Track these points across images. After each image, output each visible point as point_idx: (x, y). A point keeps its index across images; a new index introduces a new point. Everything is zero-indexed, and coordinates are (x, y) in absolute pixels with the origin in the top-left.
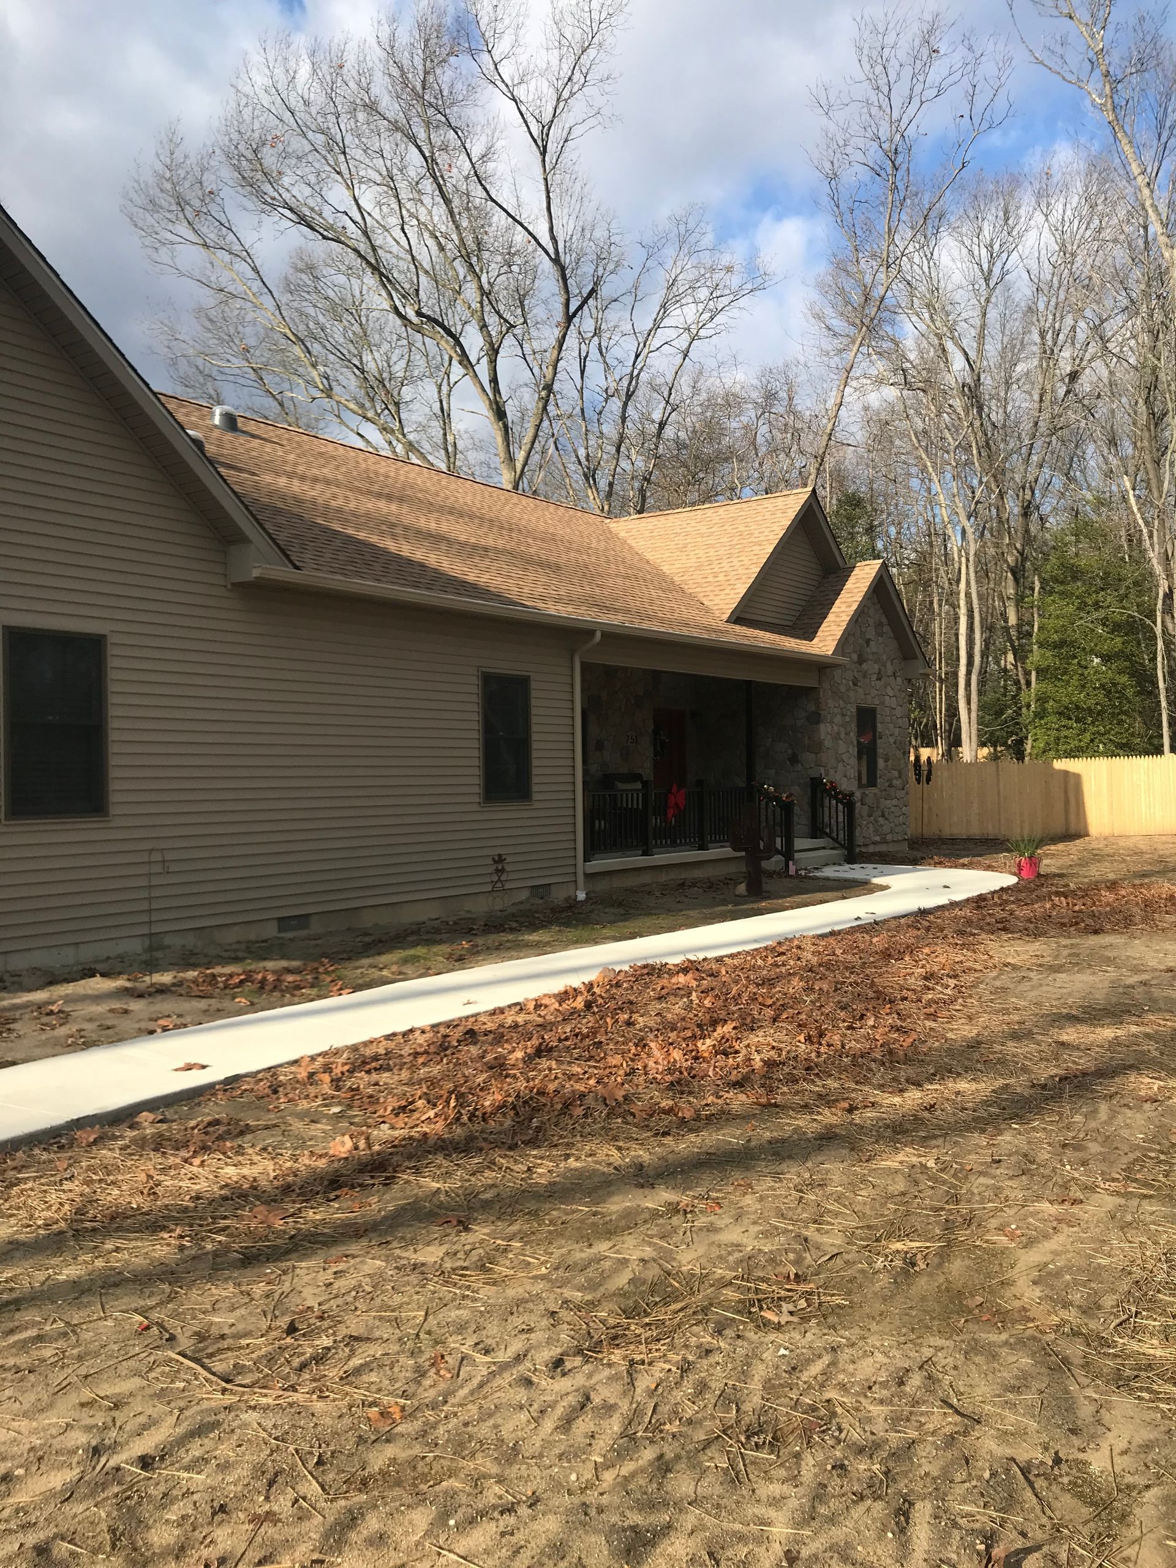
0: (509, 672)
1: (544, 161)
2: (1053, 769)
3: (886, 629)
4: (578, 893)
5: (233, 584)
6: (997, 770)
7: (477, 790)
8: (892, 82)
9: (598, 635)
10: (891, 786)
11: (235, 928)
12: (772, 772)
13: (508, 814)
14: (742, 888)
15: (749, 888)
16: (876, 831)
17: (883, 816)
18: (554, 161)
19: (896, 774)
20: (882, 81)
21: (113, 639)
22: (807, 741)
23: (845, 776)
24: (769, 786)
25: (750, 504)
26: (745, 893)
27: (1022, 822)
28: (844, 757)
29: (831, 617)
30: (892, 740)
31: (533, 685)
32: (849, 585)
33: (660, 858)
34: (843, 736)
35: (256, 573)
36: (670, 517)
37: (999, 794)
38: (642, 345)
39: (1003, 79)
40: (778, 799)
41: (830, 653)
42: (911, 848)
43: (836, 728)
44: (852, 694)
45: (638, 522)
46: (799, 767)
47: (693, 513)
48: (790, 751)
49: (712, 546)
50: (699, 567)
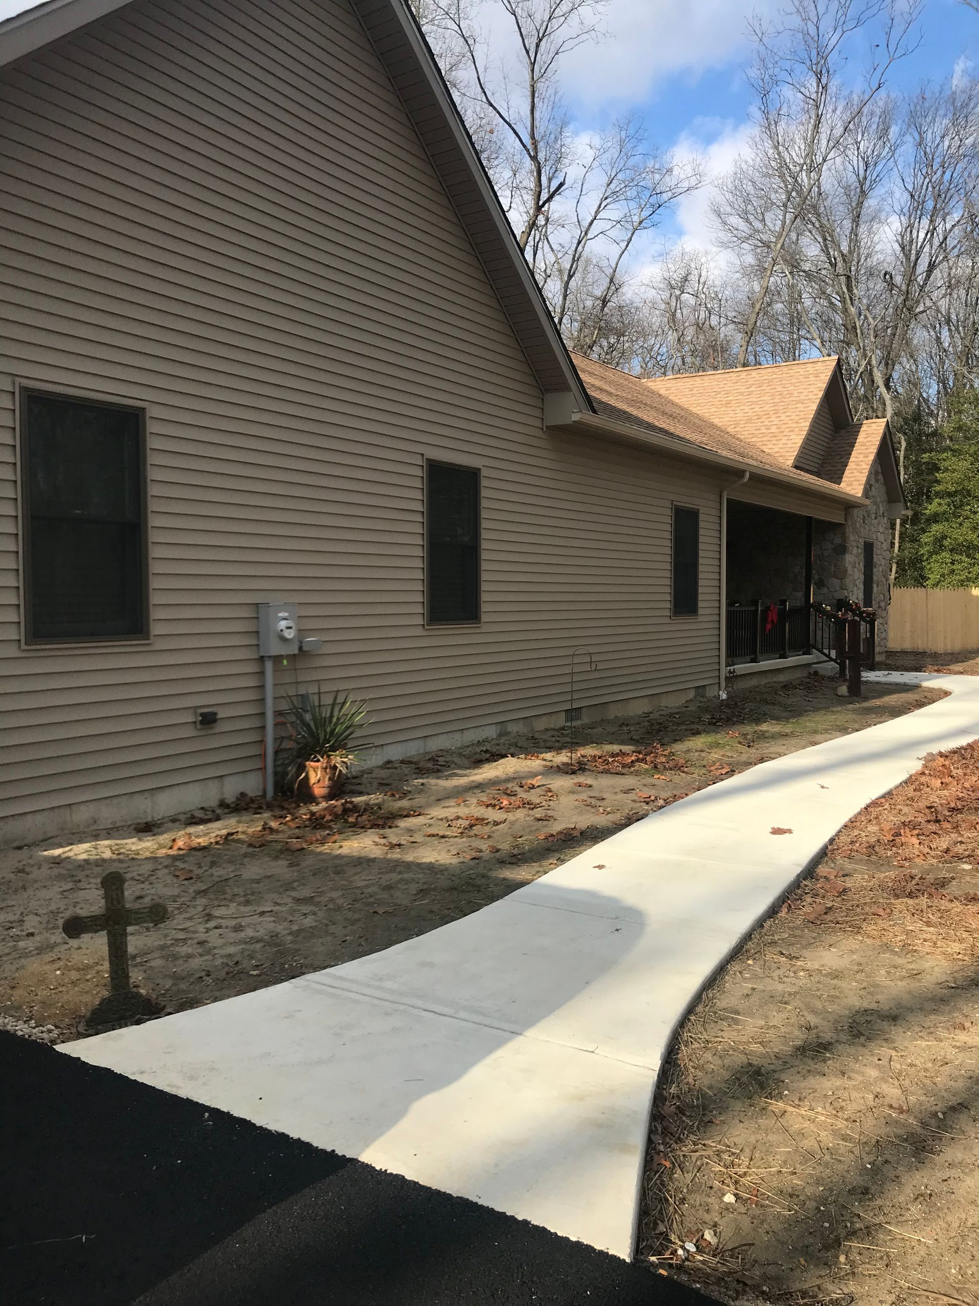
0: (687, 505)
1: (533, 70)
2: (972, 596)
3: (880, 477)
4: (721, 693)
5: (547, 427)
6: (927, 596)
7: (668, 605)
8: (821, 13)
9: (747, 475)
10: (879, 607)
11: (544, 718)
13: (685, 625)
14: (843, 690)
15: (850, 689)
18: (543, 71)
19: (882, 597)
20: (813, 14)
21: (484, 472)
22: (833, 568)
23: (857, 596)
24: (827, 605)
25: (781, 368)
26: (847, 694)
27: (945, 638)
28: (857, 581)
29: (851, 465)
31: (701, 517)
32: (861, 438)
33: (766, 665)
34: (857, 565)
35: (576, 417)
36: (706, 378)
37: (927, 615)
38: (583, 233)
39: (914, 16)
40: (835, 617)
41: (860, 495)
42: (888, 657)
43: (853, 558)
44: (862, 530)
45: (674, 382)
46: (825, 590)
47: (726, 375)
48: (817, 577)
49: (755, 403)
50: (749, 421)
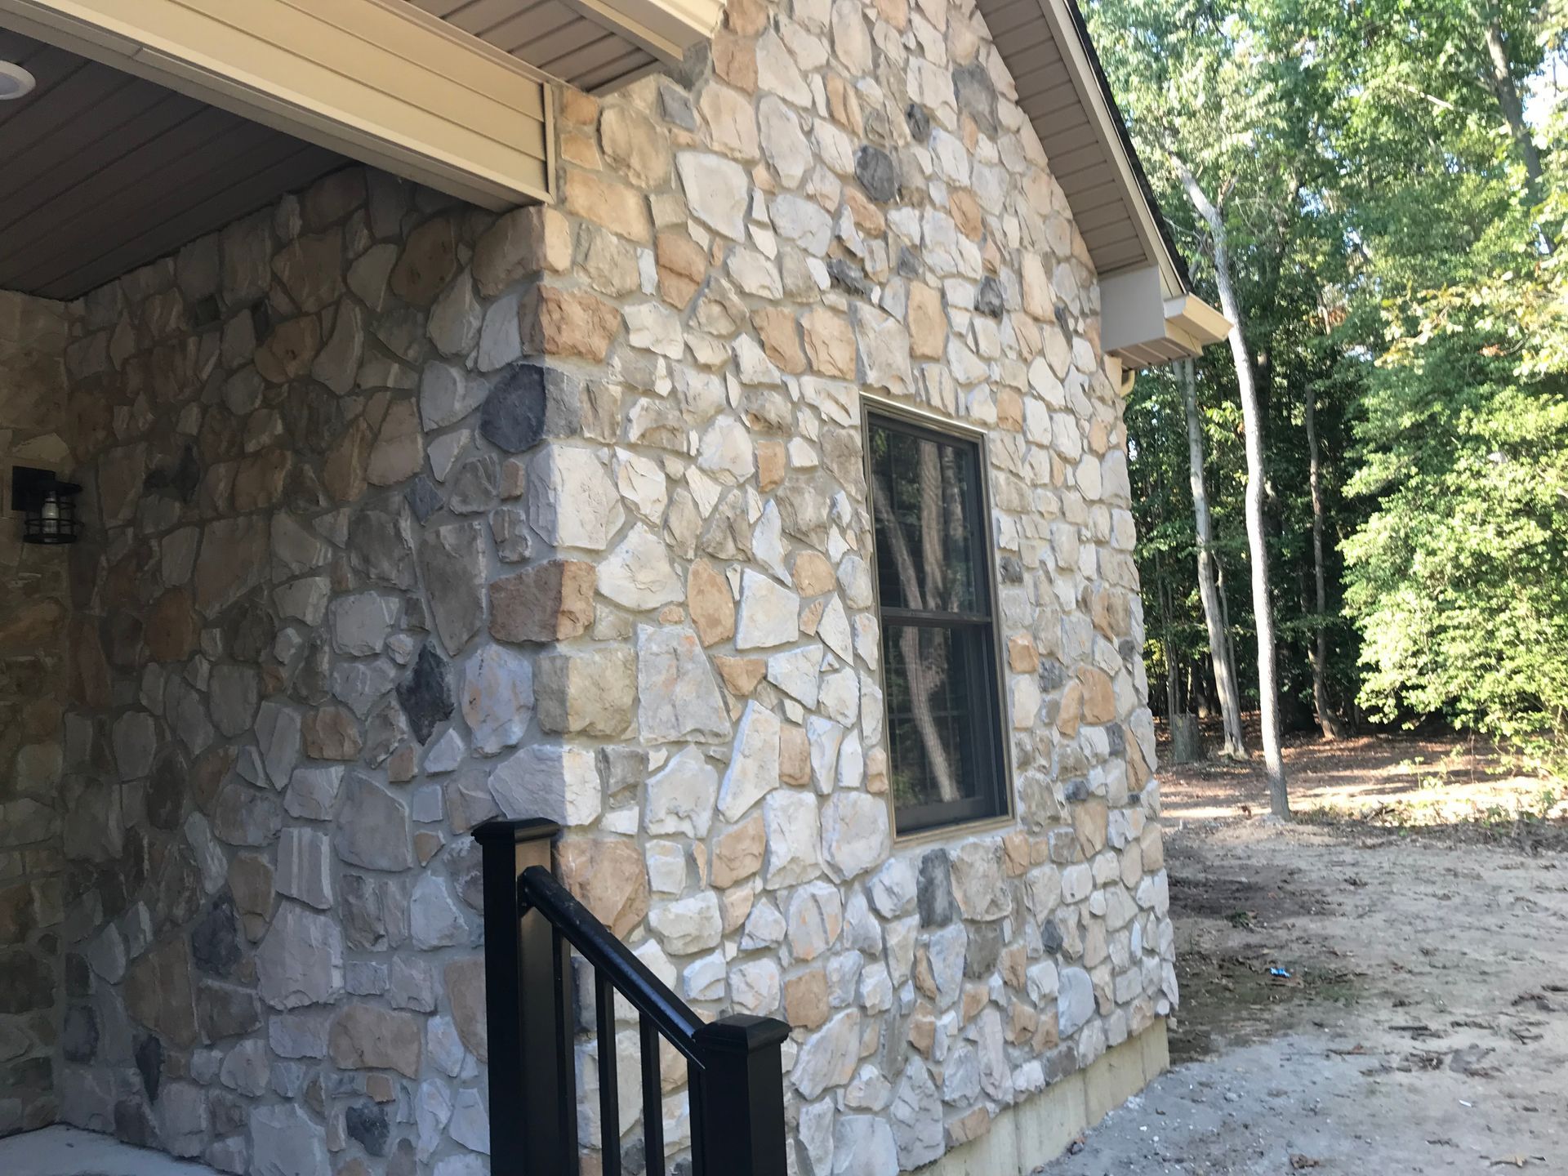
10: (1077, 796)
12: (328, 781)
16: (1022, 1039)
17: (1053, 947)
19: (1098, 739)
22: (483, 568)
23: (798, 781)
28: (780, 667)
30: (1067, 591)
34: (768, 544)
43: (704, 492)
46: (450, 747)
48: (406, 644)
